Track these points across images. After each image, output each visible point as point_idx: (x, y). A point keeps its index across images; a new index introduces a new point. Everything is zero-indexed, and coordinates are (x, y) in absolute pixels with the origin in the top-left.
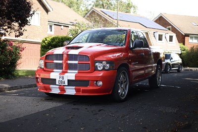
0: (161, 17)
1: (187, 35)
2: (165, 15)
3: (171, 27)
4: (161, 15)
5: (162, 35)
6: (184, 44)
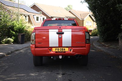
0: (35, 5)
1: (52, 17)
2: (37, 4)
3: (41, 12)
5: (38, 17)
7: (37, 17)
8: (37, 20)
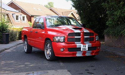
0: (12, 3)
1: (33, 16)
2: (15, 2)
3: (20, 10)
4: (12, 2)
5: (18, 16)
6: (31, 22)
7: (16, 16)
8: (17, 19)
